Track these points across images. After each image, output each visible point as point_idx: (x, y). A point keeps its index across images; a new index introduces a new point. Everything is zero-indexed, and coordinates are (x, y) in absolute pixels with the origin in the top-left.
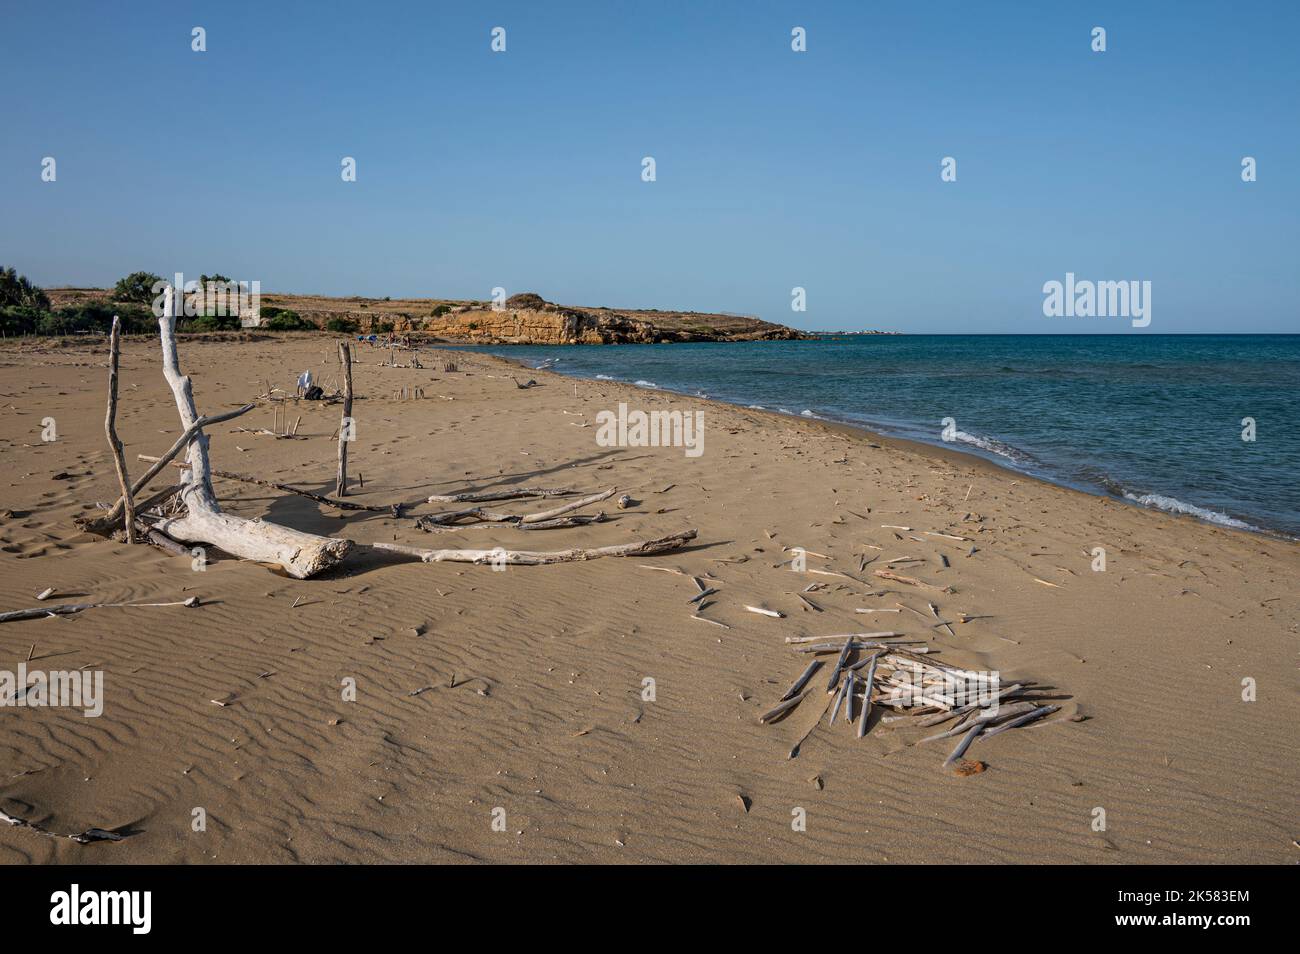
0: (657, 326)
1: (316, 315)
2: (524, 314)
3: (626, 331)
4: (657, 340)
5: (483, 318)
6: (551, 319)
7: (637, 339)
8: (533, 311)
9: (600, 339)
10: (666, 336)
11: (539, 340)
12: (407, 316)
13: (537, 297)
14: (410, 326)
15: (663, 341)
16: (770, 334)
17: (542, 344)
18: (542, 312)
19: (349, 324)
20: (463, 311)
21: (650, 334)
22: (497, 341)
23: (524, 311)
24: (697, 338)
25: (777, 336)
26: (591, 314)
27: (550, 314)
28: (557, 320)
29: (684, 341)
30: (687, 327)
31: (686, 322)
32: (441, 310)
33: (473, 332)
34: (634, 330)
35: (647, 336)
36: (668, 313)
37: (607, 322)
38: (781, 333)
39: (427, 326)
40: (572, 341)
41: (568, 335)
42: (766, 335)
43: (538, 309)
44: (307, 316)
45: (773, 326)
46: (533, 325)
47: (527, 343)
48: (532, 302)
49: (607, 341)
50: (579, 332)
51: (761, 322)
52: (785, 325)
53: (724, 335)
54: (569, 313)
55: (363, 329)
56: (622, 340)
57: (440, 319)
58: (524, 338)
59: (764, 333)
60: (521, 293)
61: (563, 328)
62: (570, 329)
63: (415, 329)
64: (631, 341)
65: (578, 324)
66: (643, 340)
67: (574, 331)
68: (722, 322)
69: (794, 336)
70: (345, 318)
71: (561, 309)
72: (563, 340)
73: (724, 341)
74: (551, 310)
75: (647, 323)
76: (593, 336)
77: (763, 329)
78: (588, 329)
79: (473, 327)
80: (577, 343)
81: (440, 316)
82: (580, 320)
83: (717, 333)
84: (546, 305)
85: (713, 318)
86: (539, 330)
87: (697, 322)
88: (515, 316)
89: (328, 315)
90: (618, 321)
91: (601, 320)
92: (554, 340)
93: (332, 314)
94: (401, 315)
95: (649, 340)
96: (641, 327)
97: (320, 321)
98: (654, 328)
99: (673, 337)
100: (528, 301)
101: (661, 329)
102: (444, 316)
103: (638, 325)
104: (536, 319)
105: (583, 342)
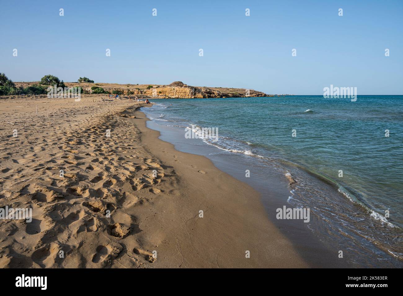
0: (221, 92)
1: (110, 89)
2: (177, 88)
3: (211, 94)
4: (221, 97)
5: (163, 90)
6: (186, 90)
7: (215, 97)
8: (180, 87)
9: (202, 97)
10: (224, 96)
11: (182, 97)
12: (139, 89)
13: (181, 83)
14: (140, 92)
15: (223, 97)
16: (258, 95)
17: (182, 98)
18: (183, 88)
19: (120, 92)
20: (157, 87)
21: (219, 95)
22: (167, 97)
23: (177, 87)
24: (235, 96)
25: (260, 95)
26: (199, 88)
27: (185, 88)
28: (188, 90)
29: (230, 97)
30: (231, 92)
31: (231, 91)
32: (150, 87)
33: (160, 94)
34: (214, 93)
35: (218, 95)
36: (225, 88)
37: (205, 91)
38: (261, 94)
39: (145, 92)
40: (193, 97)
41: (191, 95)
42: (256, 95)
43: (181, 86)
44: (107, 89)
45: (258, 92)
46: (180, 92)
47: (177, 98)
48: (180, 84)
49: (204, 97)
50: (195, 94)
51: (255, 91)
52: (262, 92)
53: (243, 95)
54: (192, 88)
55: (125, 93)
56: (209, 97)
57: (150, 90)
58: (177, 96)
59: (256, 94)
60: (176, 81)
61: (190, 92)
62: (192, 93)
63: (141, 93)
64: (213, 97)
65: (195, 91)
66: (216, 97)
67: (193, 94)
68: (242, 91)
69: (265, 95)
70: (119, 90)
71: (189, 86)
72: (190, 97)
73: (243, 97)
74: (186, 87)
75: (218, 91)
76: (200, 95)
77: (255, 93)
78: (198, 93)
79: (160, 93)
80: (194, 98)
81: (150, 89)
82: (196, 90)
83: (241, 95)
84: (184, 85)
85: (239, 90)
86: (182, 93)
87: (234, 91)
88: (174, 89)
89: (113, 89)
90: (208, 90)
91: (203, 90)
92: (187, 97)
93: (115, 88)
94: (137, 89)
95: (218, 97)
96: (216, 92)
97: (111, 91)
98: (220, 93)
99: (227, 96)
100: (178, 84)
101: (222, 93)
102: (151, 89)
103: (215, 92)
104: (181, 90)
105: (196, 98)
